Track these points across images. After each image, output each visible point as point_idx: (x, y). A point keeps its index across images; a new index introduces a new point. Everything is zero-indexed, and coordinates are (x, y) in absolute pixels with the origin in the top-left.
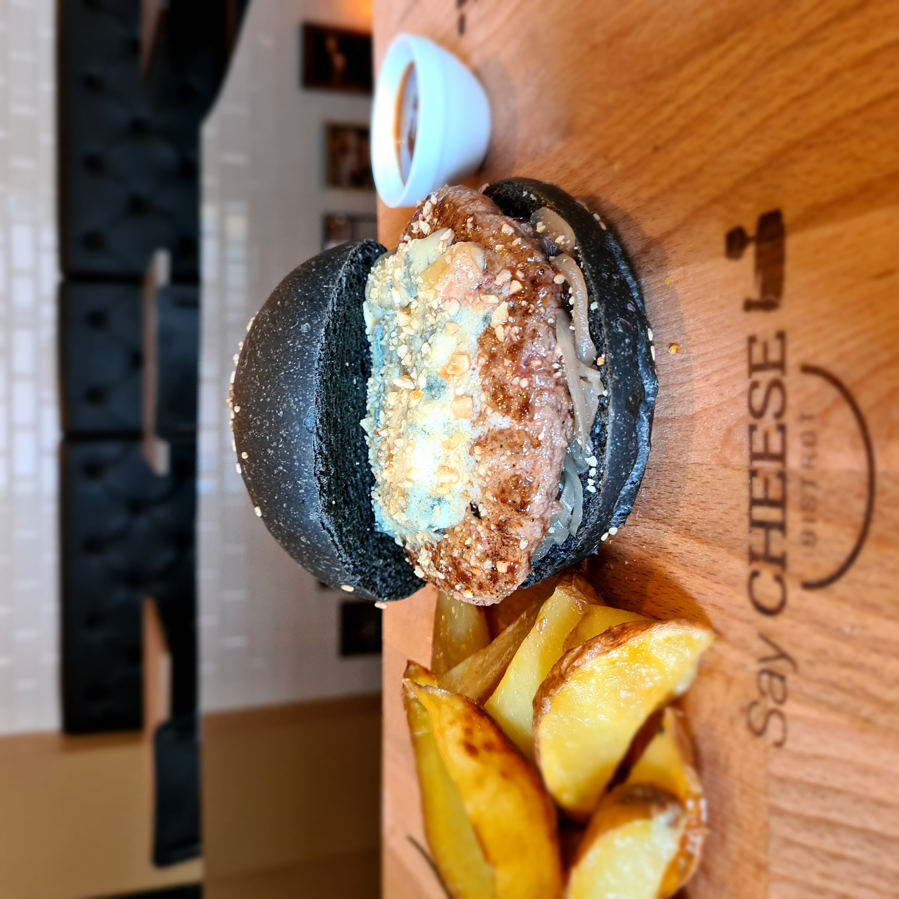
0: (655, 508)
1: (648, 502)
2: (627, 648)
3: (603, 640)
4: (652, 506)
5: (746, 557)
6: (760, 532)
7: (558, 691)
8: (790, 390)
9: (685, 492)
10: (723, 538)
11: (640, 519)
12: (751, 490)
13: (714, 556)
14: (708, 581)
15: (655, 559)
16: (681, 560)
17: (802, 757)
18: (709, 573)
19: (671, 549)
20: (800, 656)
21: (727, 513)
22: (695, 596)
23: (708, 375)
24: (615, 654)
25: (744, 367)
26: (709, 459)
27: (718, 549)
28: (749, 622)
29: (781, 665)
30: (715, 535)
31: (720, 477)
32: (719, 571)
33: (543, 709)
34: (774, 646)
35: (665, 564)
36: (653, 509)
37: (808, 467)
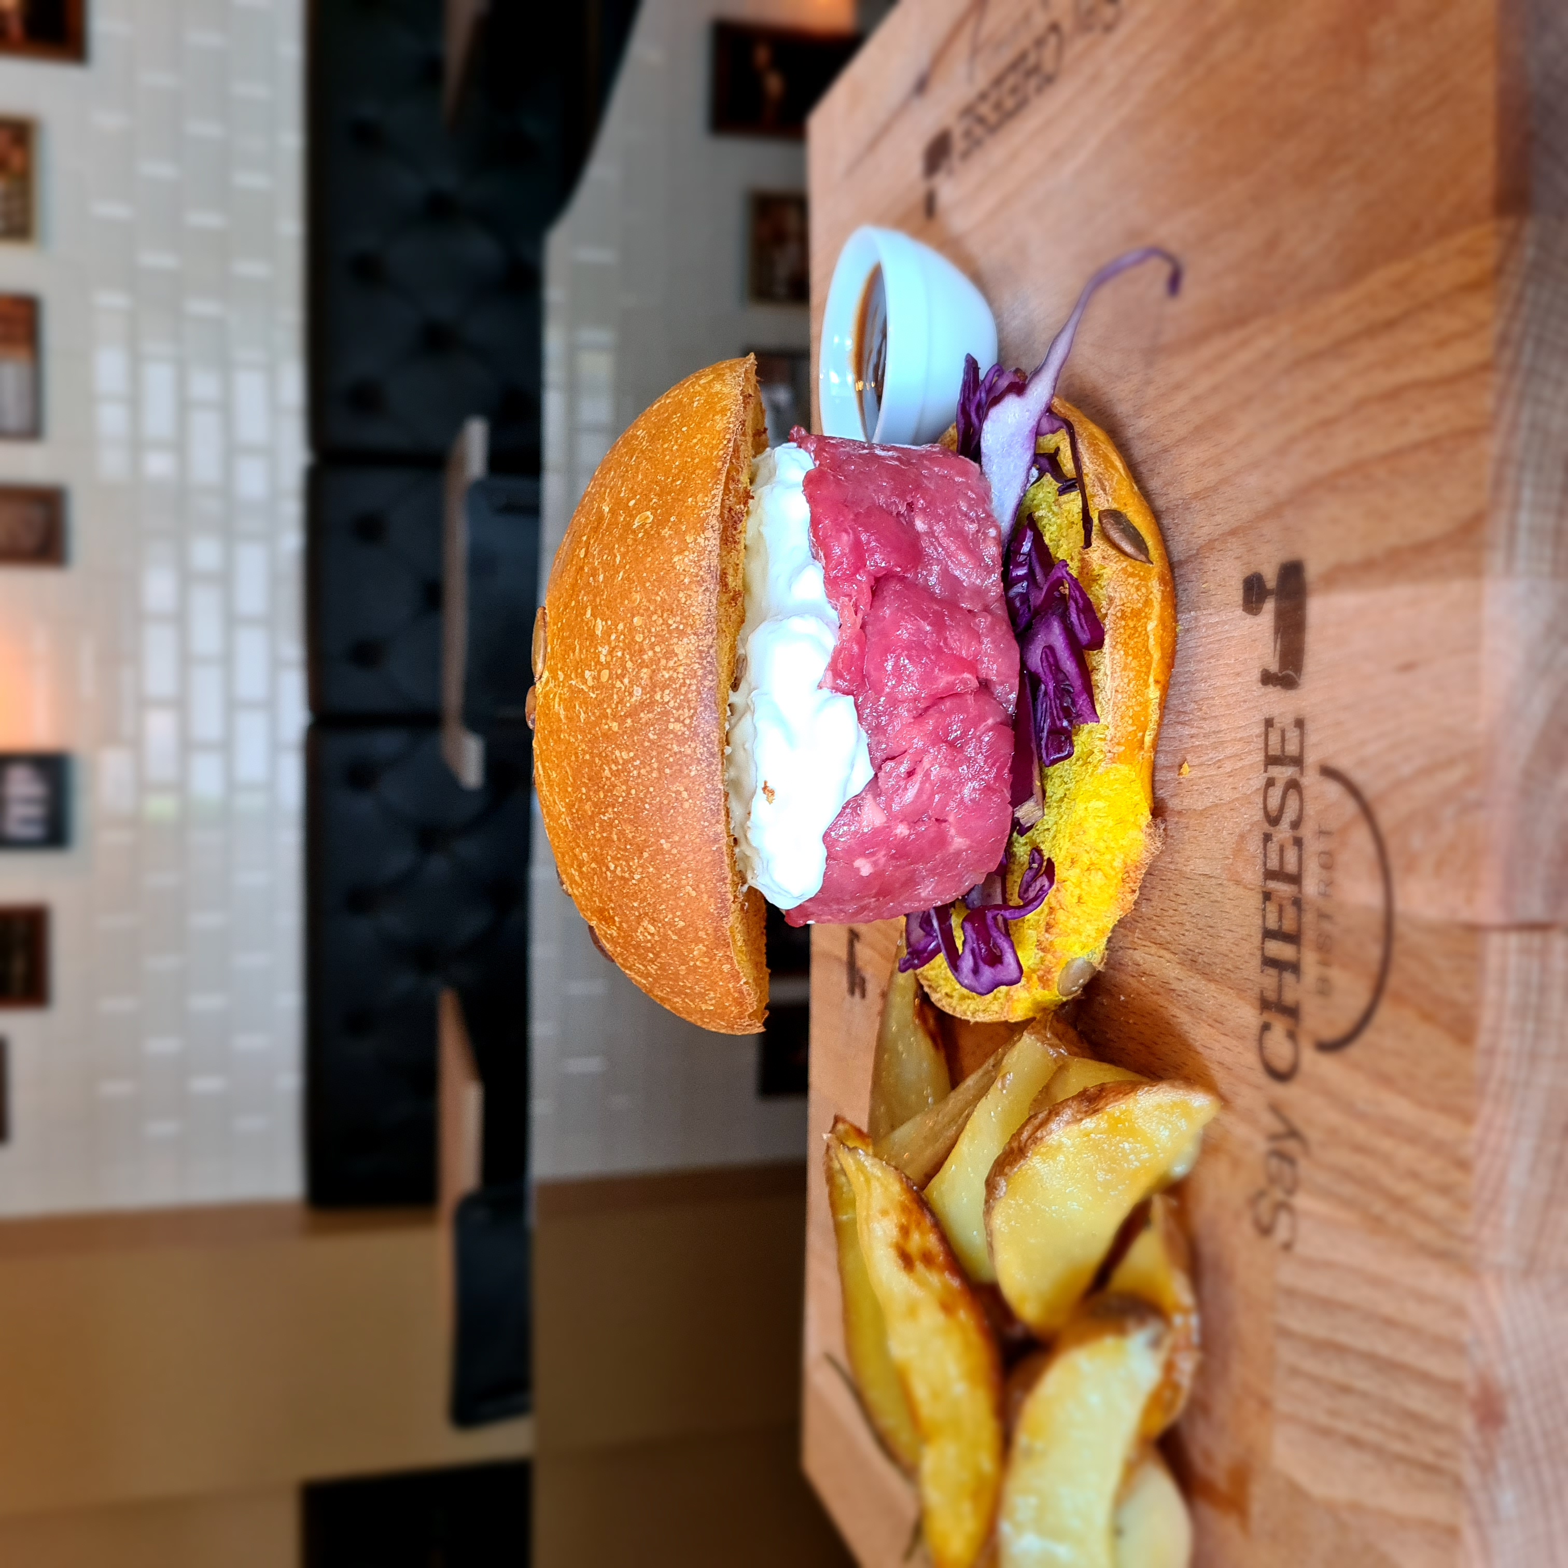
0: (1158, 928)
1: (1149, 919)
2: (1106, 1117)
3: (1074, 1105)
4: (1153, 924)
5: (1257, 1004)
6: (1272, 972)
7: (1016, 1169)
8: (1307, 794)
9: (1191, 911)
10: (1232, 975)
11: (1139, 942)
12: (1264, 917)
13: (1222, 999)
14: (1215, 1031)
15: (1155, 997)
16: (1185, 1001)
17: (1310, 1264)
18: (1216, 1021)
19: (1175, 985)
20: (1313, 1135)
21: (1237, 945)
22: (1200, 1049)
23: (1219, 760)
24: (1089, 1123)
25: (1260, 757)
26: (1219, 871)
27: (1227, 990)
28: (1258, 1088)
29: (1291, 1146)
30: (1224, 971)
31: (1231, 896)
32: (1227, 1020)
33: (997, 1192)
34: (1284, 1119)
35: (1166, 1004)
36: (1154, 929)
37: (1325, 895)
